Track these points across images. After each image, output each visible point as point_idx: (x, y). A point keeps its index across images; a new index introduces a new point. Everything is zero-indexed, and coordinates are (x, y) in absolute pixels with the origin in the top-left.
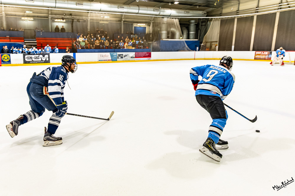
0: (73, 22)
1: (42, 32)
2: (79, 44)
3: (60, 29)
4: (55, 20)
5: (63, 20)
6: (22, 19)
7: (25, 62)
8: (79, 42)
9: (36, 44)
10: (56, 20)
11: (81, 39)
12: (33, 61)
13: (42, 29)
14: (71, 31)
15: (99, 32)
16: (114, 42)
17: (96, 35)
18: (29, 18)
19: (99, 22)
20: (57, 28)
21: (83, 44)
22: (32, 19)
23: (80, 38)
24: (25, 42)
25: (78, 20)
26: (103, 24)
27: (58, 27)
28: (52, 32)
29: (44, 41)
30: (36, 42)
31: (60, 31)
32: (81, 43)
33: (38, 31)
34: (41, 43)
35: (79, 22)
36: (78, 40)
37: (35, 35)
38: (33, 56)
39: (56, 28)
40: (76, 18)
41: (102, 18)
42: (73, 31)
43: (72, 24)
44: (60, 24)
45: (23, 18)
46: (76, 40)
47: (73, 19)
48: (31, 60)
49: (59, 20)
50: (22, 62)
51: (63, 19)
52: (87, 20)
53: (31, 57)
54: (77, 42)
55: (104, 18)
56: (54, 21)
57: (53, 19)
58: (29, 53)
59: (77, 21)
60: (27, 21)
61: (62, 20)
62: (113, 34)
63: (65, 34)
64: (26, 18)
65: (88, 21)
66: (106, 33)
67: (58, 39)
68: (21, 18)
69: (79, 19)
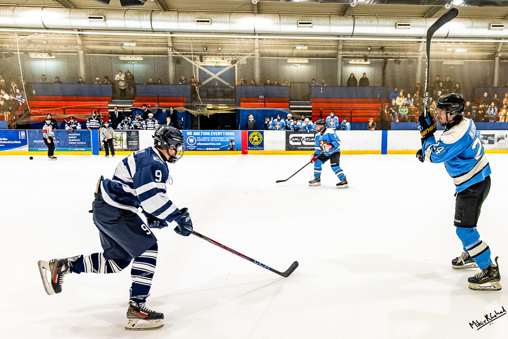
0: (385, 63)
1: (323, 87)
2: (397, 110)
3: (358, 80)
4: (350, 62)
5: (366, 61)
6: (288, 62)
7: (289, 148)
8: (397, 107)
9: (311, 111)
10: (352, 62)
11: (399, 101)
12: (302, 145)
13: (323, 81)
14: (379, 85)
15: (441, 84)
16: (473, 107)
17: (435, 91)
18: (301, 60)
19: (443, 62)
20: (352, 79)
21: (404, 112)
22: (306, 61)
23: (398, 98)
24: (291, 106)
25: (397, 61)
26: (451, 65)
27: (354, 76)
28: (341, 86)
29: (326, 105)
30: (311, 107)
31: (358, 84)
32: (400, 110)
33: (317, 84)
34: (321, 109)
35: (399, 63)
36: (393, 102)
37: (310, 94)
38: (304, 136)
39: (350, 77)
40: (393, 55)
41: (449, 54)
42: (383, 84)
43: (384, 68)
44: (359, 69)
45: (290, 60)
46: (390, 102)
47: (386, 59)
48: (299, 144)
49: (358, 61)
50: (283, 147)
51: (366, 58)
52: (417, 58)
53: (300, 138)
54: (393, 107)
55: (454, 53)
56: (347, 64)
57: (346, 60)
58: (297, 130)
59: (395, 61)
60: (297, 65)
61: (363, 62)
62: (474, 89)
63: (367, 91)
64: (295, 60)
65: (417, 62)
66: (457, 86)
67: (354, 100)
68: (287, 60)
69: (399, 58)
